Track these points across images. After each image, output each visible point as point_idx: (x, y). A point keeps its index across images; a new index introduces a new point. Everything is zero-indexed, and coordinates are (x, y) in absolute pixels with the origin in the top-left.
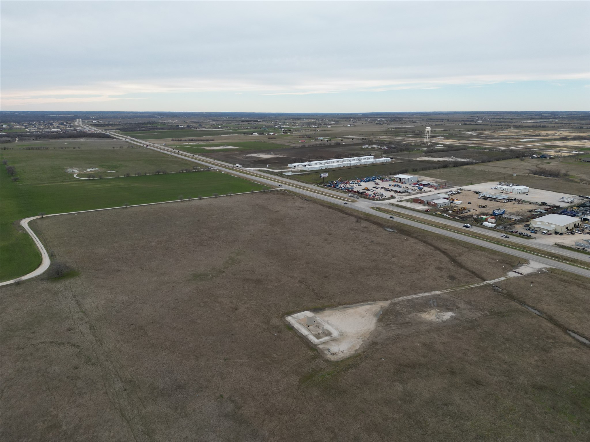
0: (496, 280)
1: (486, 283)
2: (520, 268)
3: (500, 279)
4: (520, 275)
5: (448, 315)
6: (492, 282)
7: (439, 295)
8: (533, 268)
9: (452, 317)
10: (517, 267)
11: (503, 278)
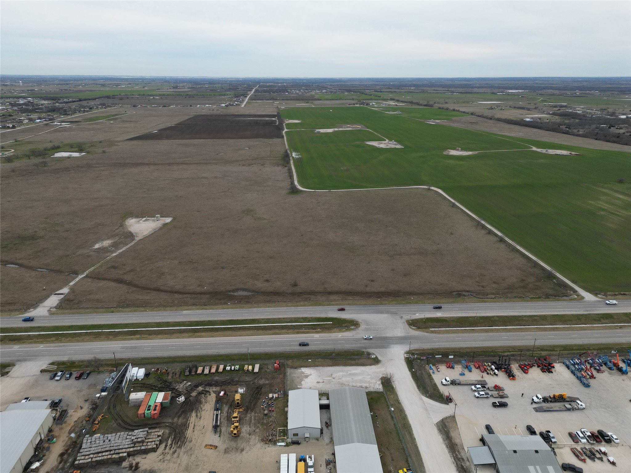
0: (77, 279)
1: (84, 274)
2: (58, 302)
3: (75, 282)
4: (57, 292)
5: (97, 246)
6: (80, 277)
7: (112, 253)
8: (44, 307)
9: (94, 246)
10: (62, 301)
11: (72, 284)
